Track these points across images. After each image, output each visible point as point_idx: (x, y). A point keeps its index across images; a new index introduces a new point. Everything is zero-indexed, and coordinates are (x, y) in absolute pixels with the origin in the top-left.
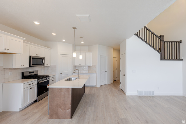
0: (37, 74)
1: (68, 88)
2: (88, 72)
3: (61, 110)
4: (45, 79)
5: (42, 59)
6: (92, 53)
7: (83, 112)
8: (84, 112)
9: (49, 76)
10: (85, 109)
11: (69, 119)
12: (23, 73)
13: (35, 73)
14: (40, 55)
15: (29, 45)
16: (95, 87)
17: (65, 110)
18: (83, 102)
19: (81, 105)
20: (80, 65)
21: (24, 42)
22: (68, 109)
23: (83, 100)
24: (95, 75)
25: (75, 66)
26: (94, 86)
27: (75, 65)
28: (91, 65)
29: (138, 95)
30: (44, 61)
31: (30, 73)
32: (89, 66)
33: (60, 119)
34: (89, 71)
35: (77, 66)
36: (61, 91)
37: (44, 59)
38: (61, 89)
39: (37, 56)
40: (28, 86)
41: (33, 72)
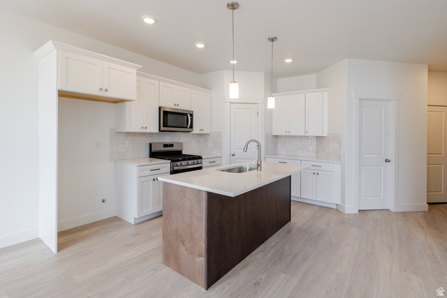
0: (181, 151)
1: (200, 191)
2: (317, 157)
4: (190, 162)
5: (186, 114)
6: (326, 94)
7: (254, 282)
8: (257, 284)
9: (200, 158)
10: (264, 276)
11: (202, 287)
12: (150, 146)
13: (175, 148)
14: (183, 106)
15: (157, 82)
16: (337, 211)
17: (192, 253)
18: (271, 248)
19: (258, 256)
20: (287, 134)
21: (138, 74)
23: (273, 244)
24: (337, 167)
25: (277, 136)
26: (335, 207)
27: (274, 134)
28: (325, 135)
30: (192, 119)
31: (166, 146)
32: (318, 138)
34: (317, 152)
35: (281, 136)
36: (184, 196)
37: (191, 115)
38: (184, 190)
39: (176, 107)
40: (148, 172)
41: (171, 145)
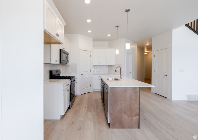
0: (59, 74)
1: (136, 88)
2: (109, 73)
3: (127, 117)
10: (142, 117)
11: (137, 128)
12: (51, 72)
17: (131, 116)
22: (135, 116)
28: (114, 65)
29: (187, 100)
31: (56, 72)
32: (110, 66)
33: (124, 128)
36: (126, 92)
38: (126, 89)
40: (66, 87)
